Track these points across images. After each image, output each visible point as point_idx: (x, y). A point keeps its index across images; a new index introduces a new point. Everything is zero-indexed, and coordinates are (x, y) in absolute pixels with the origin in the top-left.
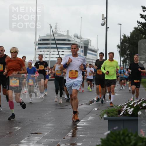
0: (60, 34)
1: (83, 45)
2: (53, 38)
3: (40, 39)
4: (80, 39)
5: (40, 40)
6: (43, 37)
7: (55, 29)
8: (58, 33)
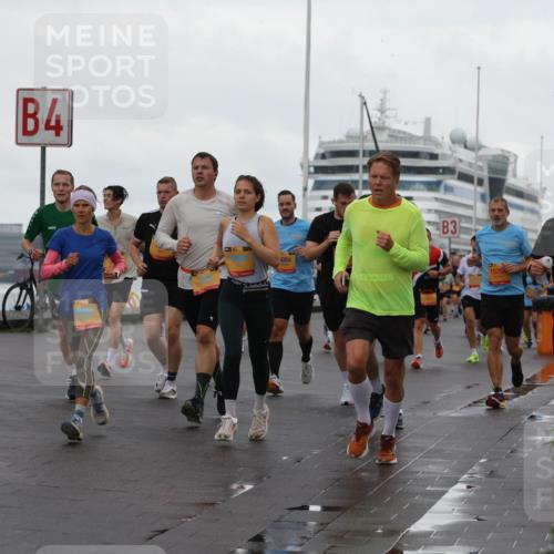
0: (399, 132)
1: (485, 174)
2: (374, 148)
3: (322, 151)
4: (472, 149)
5: (323, 156)
6: (334, 142)
7: (379, 114)
8: (389, 129)
